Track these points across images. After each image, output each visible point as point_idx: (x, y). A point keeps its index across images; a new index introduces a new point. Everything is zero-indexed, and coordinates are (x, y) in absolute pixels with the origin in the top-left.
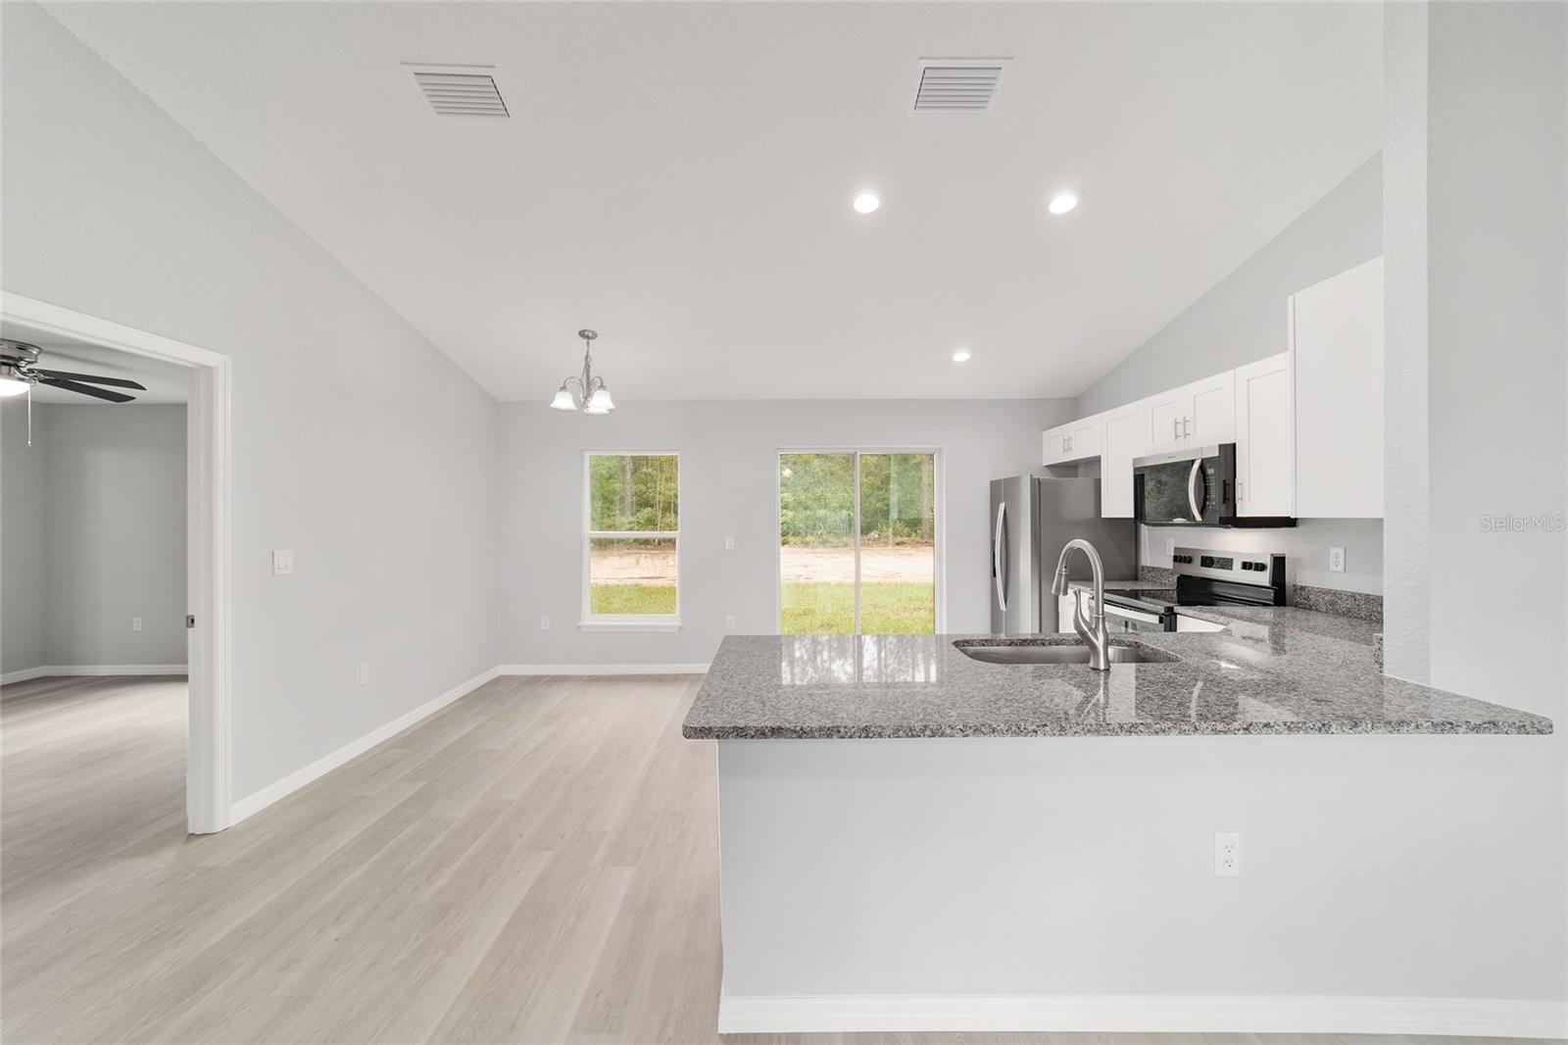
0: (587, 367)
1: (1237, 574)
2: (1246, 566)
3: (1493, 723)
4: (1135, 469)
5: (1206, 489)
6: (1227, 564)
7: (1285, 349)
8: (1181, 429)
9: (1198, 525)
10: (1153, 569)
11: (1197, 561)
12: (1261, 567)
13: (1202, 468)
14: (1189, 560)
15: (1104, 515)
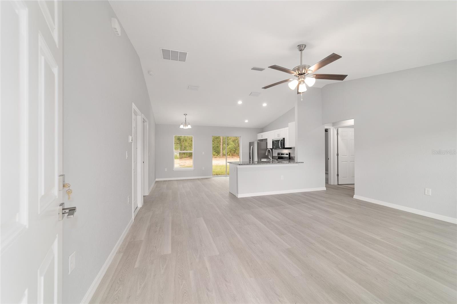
0: (186, 121)
1: (285, 156)
2: (286, 154)
3: (302, 163)
4: (272, 141)
5: (281, 144)
6: (284, 154)
8: (279, 135)
9: (280, 149)
10: (275, 156)
11: (281, 154)
12: (288, 154)
13: (281, 141)
14: (279, 154)
15: (268, 148)
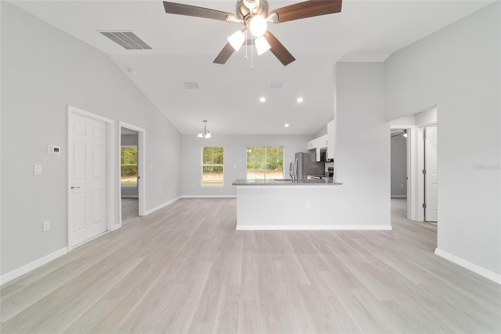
0: (205, 129)
4: (321, 151)
14: (330, 170)
15: (317, 161)
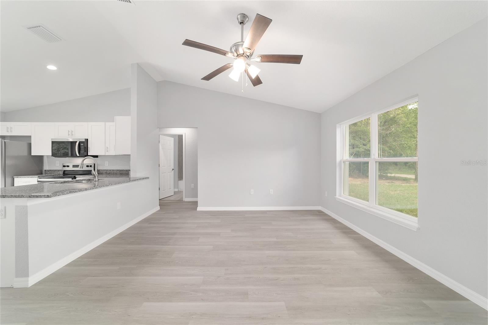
2: (87, 166)
5: (80, 148)
7: (114, 122)
8: (71, 133)
9: (78, 157)
11: (71, 166)
12: (91, 166)
13: (80, 143)
14: (68, 166)
15: (32, 155)
